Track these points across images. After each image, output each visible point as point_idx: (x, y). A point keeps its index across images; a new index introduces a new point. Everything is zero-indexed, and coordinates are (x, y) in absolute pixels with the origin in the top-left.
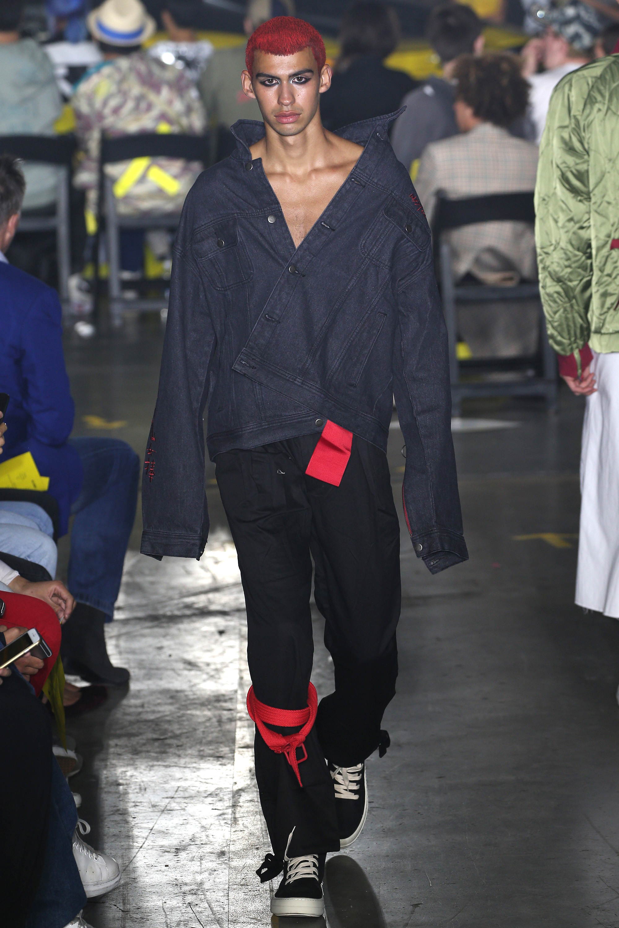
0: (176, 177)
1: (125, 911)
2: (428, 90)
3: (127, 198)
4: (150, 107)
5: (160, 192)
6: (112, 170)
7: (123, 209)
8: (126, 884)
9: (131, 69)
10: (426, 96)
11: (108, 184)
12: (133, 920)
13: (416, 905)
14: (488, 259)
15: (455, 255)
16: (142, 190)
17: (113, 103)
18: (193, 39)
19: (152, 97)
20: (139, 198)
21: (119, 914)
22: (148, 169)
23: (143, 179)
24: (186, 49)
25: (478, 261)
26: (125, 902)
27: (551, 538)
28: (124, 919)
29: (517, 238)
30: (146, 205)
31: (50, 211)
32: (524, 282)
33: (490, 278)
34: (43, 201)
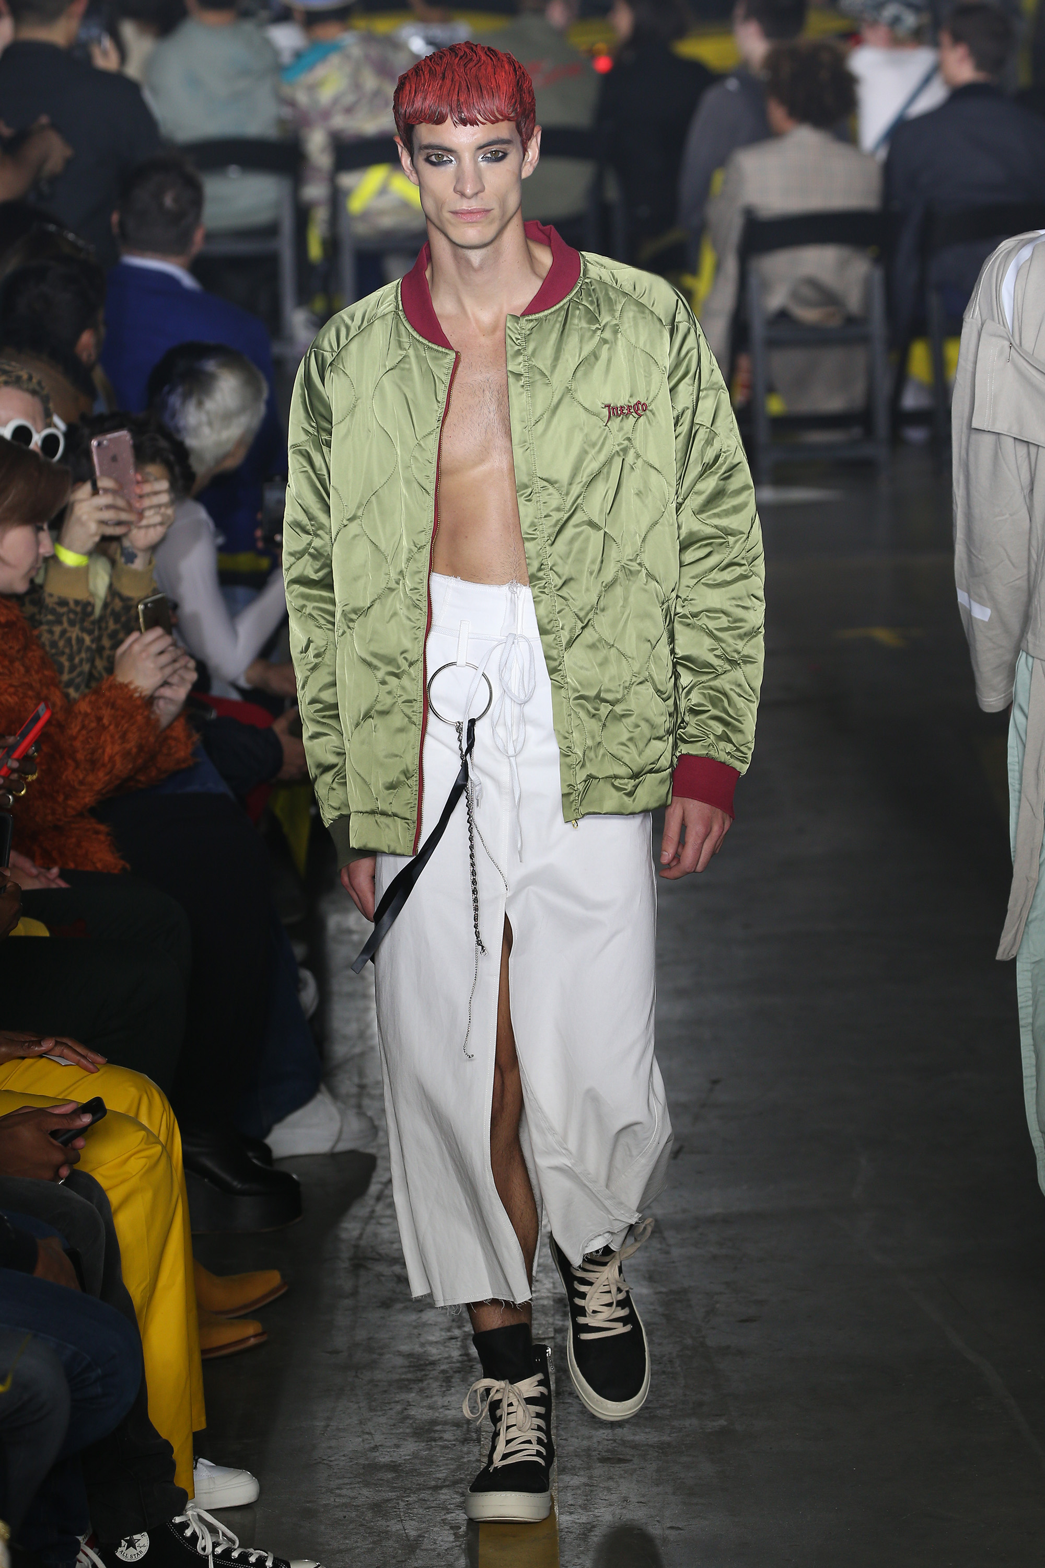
1: (362, 1087)
2: (732, 84)
3: (365, 215)
5: (405, 205)
6: (347, 180)
7: (361, 229)
8: (362, 1055)
9: (365, 57)
10: (730, 91)
12: (372, 1097)
13: (715, 1082)
14: (807, 292)
15: (766, 286)
16: (384, 203)
17: (346, 100)
18: (445, 20)
20: (382, 213)
21: (354, 1090)
22: (389, 178)
23: (383, 190)
24: (440, 33)
25: (795, 295)
26: (361, 1074)
27: (883, 635)
28: (360, 1096)
29: (842, 265)
30: (387, 222)
31: (271, 230)
32: (850, 320)
33: (808, 315)
34: (262, 217)
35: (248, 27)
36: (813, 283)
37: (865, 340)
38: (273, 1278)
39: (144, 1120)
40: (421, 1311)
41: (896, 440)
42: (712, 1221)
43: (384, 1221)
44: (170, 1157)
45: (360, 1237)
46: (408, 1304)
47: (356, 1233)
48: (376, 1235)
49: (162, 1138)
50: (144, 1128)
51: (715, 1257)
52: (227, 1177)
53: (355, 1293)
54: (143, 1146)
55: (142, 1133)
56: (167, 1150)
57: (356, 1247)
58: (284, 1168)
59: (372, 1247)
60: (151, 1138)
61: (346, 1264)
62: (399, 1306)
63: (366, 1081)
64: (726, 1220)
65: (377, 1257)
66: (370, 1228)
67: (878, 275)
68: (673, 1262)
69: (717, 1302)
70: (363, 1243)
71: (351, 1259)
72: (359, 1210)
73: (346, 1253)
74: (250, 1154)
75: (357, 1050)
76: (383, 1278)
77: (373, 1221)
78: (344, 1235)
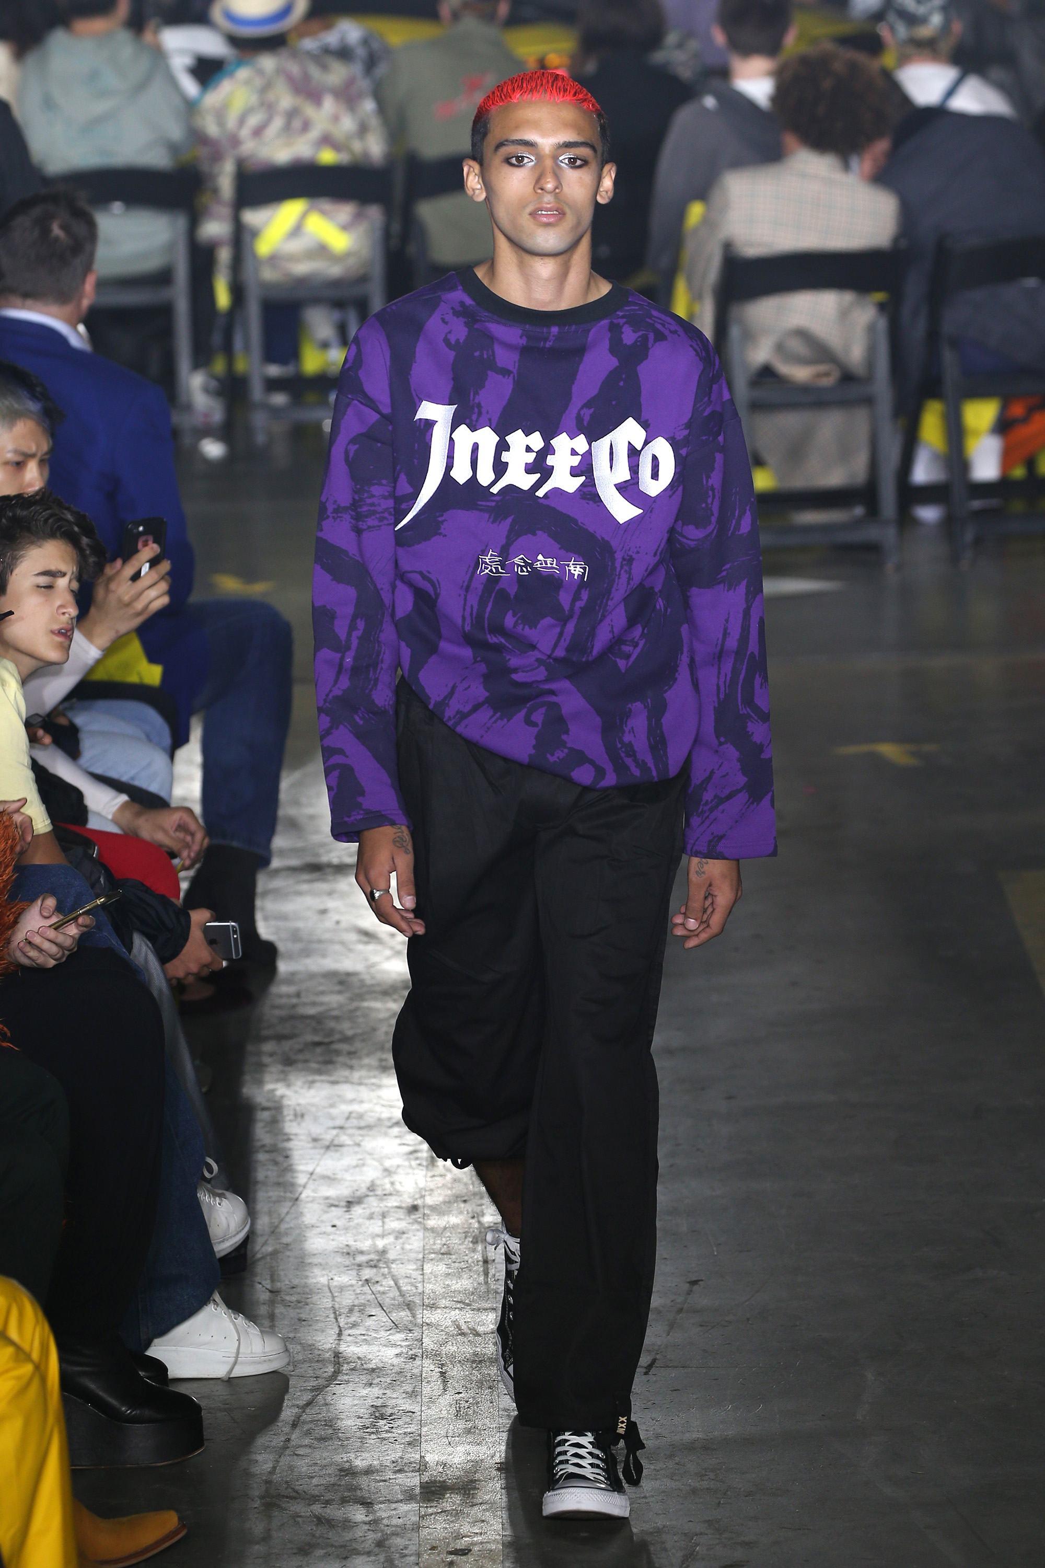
0: (345, 228)
1: (274, 1292)
2: (711, 101)
3: (274, 259)
4: (306, 126)
5: (322, 250)
6: (252, 217)
7: (268, 275)
9: (279, 71)
10: (705, 110)
11: (247, 237)
12: (287, 1305)
13: (694, 1283)
14: (796, 346)
16: (295, 246)
17: (254, 121)
19: (310, 111)
20: (292, 258)
21: (266, 1296)
22: (304, 216)
23: (297, 230)
25: (780, 348)
26: (273, 1278)
27: (890, 751)
28: (272, 1303)
29: (844, 314)
30: (302, 268)
31: (163, 277)
32: (847, 377)
33: (800, 373)
34: (152, 264)
36: (803, 334)
37: (869, 401)
38: (169, 1521)
39: (13, 1334)
40: (346, 1558)
41: (905, 519)
42: (690, 1447)
43: (301, 1451)
44: (43, 1380)
45: (273, 1470)
46: (330, 1550)
47: (268, 1466)
48: (291, 1468)
49: (35, 1355)
50: (11, 1342)
51: (694, 1491)
52: (114, 1402)
53: (266, 1538)
54: (11, 1364)
55: (10, 1350)
56: (40, 1370)
57: (268, 1482)
58: (183, 1389)
59: (287, 1482)
60: (21, 1355)
61: (257, 1504)
62: (320, 1552)
63: (278, 1285)
64: (707, 1447)
65: (294, 1494)
66: (285, 1461)
67: (882, 324)
68: (645, 1497)
69: (697, 1545)
70: (276, 1478)
71: (262, 1497)
72: (270, 1439)
73: (257, 1491)
74: (142, 1373)
75: (269, 1249)
76: (299, 1519)
77: (288, 1452)
78: (256, 1470)
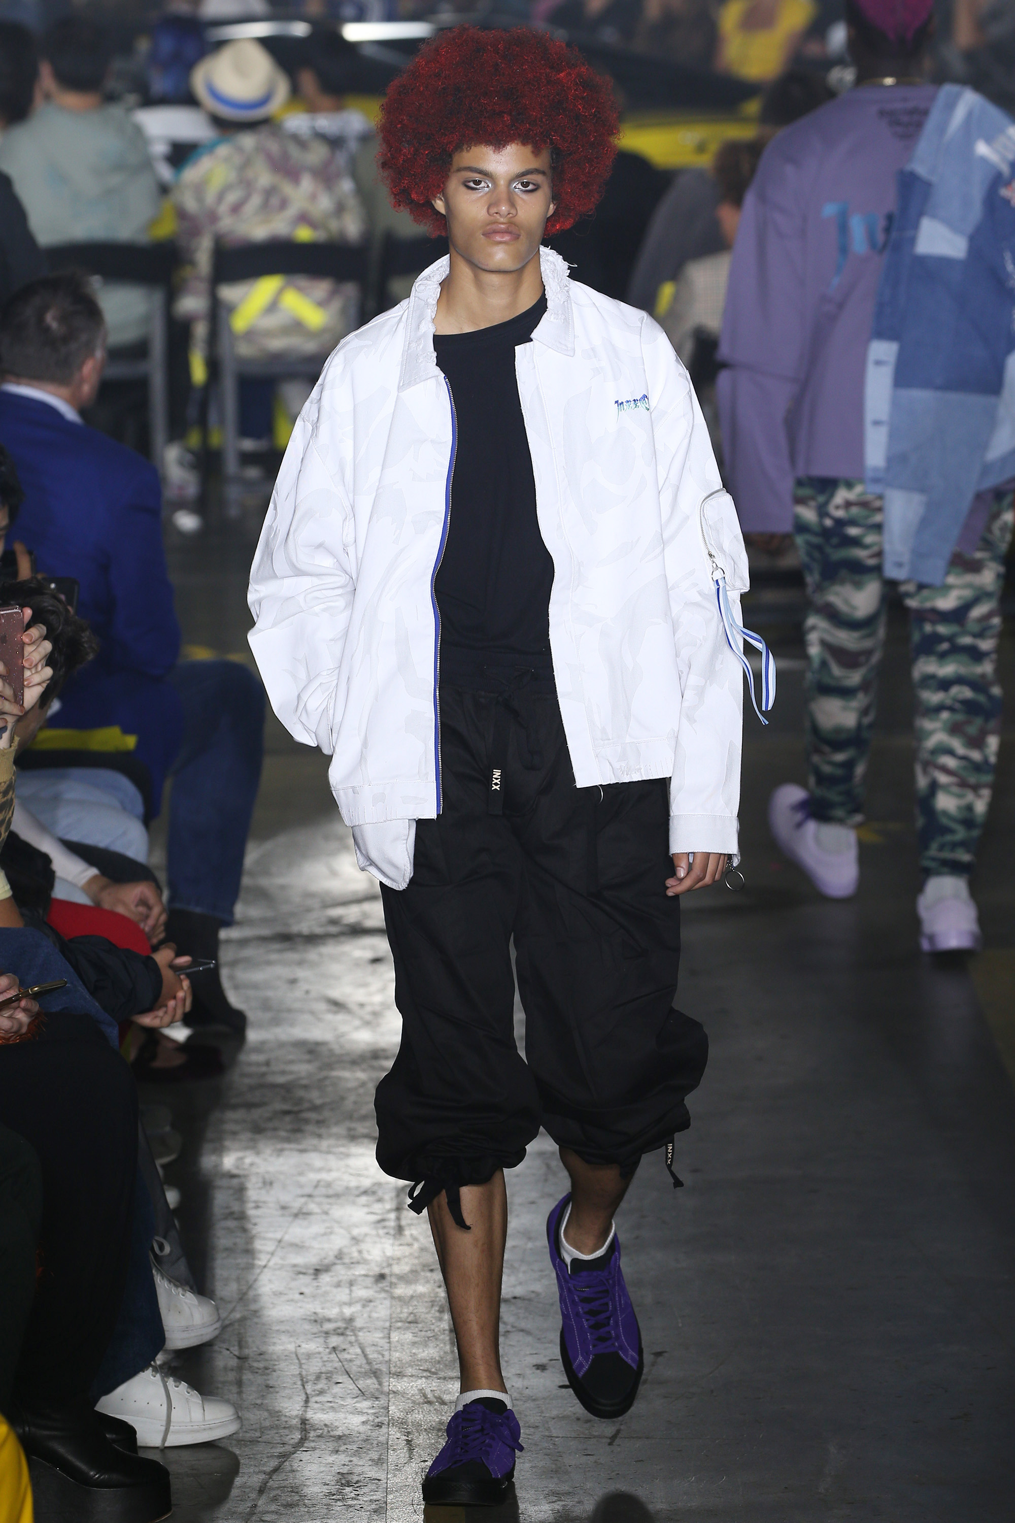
0: (320, 304)
1: (242, 1358)
3: (250, 335)
4: (284, 204)
5: (298, 326)
6: (228, 293)
7: (244, 350)
8: (243, 1319)
9: (258, 149)
12: (255, 1371)
13: (658, 1354)
16: (271, 322)
17: (232, 197)
18: (336, 108)
19: (287, 189)
20: (269, 333)
21: (234, 1362)
22: (280, 292)
23: (273, 307)
24: (329, 123)
26: (241, 1344)
28: (240, 1369)
30: (277, 344)
31: (140, 351)
34: (129, 337)
35: (116, 111)
43: (267, 1518)
52: (82, 1466)
63: (246, 1352)
72: (236, 1505)
75: (237, 1315)
77: (255, 1518)
